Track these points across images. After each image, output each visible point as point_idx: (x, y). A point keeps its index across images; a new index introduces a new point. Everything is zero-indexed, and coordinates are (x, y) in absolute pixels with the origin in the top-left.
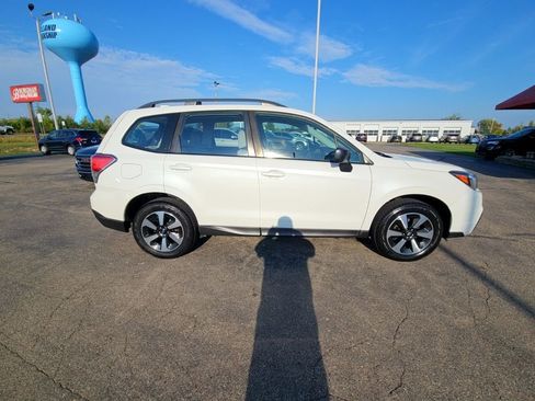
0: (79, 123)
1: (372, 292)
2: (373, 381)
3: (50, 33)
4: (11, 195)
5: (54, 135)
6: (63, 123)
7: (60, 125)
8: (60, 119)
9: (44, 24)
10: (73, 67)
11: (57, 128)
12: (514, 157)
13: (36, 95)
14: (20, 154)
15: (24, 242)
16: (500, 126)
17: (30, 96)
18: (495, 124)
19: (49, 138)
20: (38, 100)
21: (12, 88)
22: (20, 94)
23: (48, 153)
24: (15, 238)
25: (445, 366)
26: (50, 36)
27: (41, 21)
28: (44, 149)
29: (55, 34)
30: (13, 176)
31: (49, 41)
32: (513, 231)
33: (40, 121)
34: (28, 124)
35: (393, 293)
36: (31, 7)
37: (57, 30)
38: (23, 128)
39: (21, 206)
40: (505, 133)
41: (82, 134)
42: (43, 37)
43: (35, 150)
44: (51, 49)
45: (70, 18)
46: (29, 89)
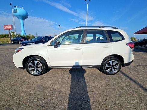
0: (22, 36)
1: (100, 78)
2: (99, 99)
3: (16, 11)
4: (3, 53)
5: (15, 39)
6: (18, 36)
7: (17, 36)
8: (17, 34)
9: (14, 9)
10: (21, 21)
11: (16, 37)
12: (139, 47)
13: (11, 28)
14: (5, 43)
15: (7, 65)
16: (136, 39)
17: (9, 28)
18: (135, 38)
19: (14, 39)
20: (11, 29)
21: (4, 26)
22: (6, 27)
23: (13, 43)
24: (5, 64)
25: (118, 96)
26: (15, 12)
27: (13, 8)
28: (12, 42)
29: (17, 12)
30: (4, 49)
31: (15, 14)
32: (138, 64)
33: (11, 35)
34: (8, 35)
35: (105, 79)
36: (11, 4)
37: (17, 11)
38: (6, 36)
39: (6, 56)
40: (137, 41)
41: (23, 38)
42: (14, 12)
43: (10, 42)
44: (16, 16)
45: (21, 8)
46: (9, 26)
